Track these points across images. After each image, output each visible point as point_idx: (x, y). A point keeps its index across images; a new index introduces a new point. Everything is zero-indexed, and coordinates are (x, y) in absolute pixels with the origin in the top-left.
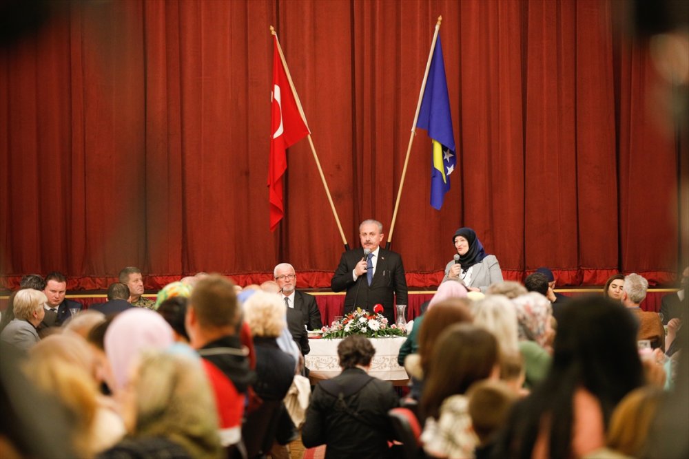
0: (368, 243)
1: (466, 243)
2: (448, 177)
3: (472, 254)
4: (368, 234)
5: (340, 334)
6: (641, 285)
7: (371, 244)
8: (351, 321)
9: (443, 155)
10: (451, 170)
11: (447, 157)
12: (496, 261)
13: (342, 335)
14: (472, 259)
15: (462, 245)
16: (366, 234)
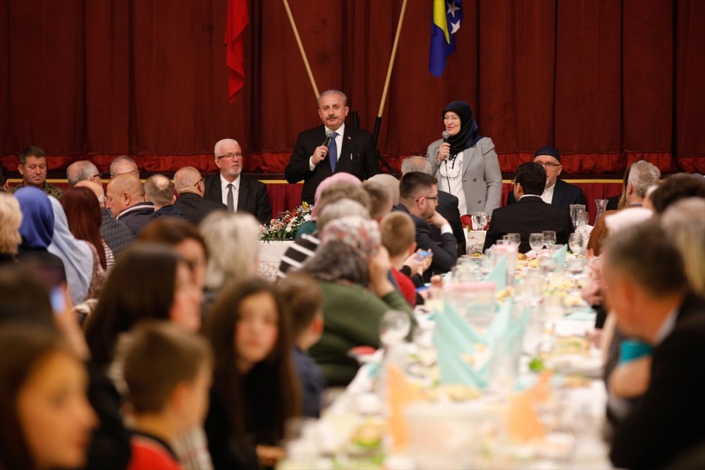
0: (332, 117)
1: (458, 121)
2: (453, 37)
3: (465, 135)
4: (331, 107)
5: (279, 235)
6: (651, 175)
7: (335, 118)
8: (294, 219)
9: (447, 8)
10: (456, 27)
11: (452, 11)
12: (493, 146)
13: (282, 236)
14: (463, 142)
15: (453, 123)
16: (328, 107)
